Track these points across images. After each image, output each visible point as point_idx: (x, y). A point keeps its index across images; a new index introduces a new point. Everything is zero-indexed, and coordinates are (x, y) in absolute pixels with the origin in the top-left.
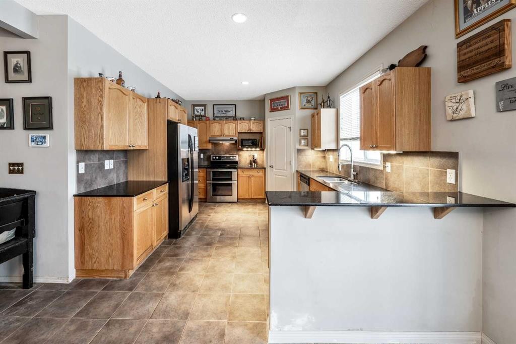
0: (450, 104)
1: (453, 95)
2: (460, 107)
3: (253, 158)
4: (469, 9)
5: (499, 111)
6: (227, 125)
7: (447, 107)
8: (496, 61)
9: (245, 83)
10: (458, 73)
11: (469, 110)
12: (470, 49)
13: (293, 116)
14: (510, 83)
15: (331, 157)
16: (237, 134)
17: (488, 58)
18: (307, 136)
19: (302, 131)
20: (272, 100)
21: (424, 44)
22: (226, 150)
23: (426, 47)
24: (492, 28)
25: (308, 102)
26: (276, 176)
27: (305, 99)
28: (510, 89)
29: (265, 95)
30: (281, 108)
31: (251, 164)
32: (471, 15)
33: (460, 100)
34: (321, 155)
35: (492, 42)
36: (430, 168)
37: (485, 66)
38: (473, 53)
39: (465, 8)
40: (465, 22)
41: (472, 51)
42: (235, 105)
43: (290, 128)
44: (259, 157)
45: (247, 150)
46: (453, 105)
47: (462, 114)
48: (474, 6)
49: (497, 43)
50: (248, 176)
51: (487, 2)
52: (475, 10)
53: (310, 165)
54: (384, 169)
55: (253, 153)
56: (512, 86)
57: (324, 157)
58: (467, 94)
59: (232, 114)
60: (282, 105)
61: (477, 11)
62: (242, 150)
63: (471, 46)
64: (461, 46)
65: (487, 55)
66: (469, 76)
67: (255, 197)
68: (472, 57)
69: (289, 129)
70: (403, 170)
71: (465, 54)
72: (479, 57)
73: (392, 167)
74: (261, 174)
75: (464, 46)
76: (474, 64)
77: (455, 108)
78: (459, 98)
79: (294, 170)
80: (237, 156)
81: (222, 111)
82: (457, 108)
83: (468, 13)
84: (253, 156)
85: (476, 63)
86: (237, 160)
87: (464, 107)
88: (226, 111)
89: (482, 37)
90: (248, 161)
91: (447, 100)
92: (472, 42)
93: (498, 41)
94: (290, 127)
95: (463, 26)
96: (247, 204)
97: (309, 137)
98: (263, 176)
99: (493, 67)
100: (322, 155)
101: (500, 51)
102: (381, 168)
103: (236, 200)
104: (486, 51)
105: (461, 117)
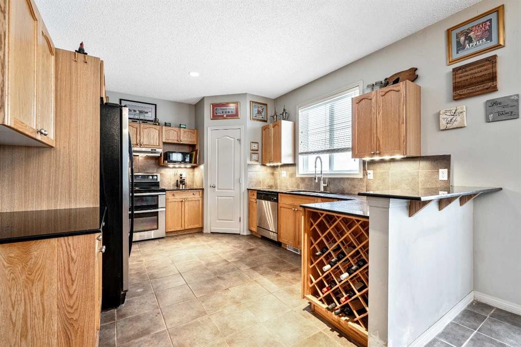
0: (445, 116)
1: (448, 109)
2: (454, 119)
3: (181, 178)
4: (462, 44)
5: (488, 121)
6: (146, 131)
7: (440, 119)
8: (490, 84)
9: (194, 74)
10: (453, 91)
11: (463, 120)
12: (466, 73)
13: (243, 126)
14: (499, 101)
15: (284, 174)
16: (161, 144)
17: (483, 82)
18: (257, 150)
19: (253, 145)
20: (215, 106)
21: (415, 67)
22: (141, 166)
23: (417, 69)
24: (487, 59)
25: (259, 112)
26: (219, 198)
27: (256, 109)
28: (499, 105)
29: (204, 97)
30: (227, 116)
31: (177, 186)
32: (464, 48)
33: (455, 113)
34: (269, 171)
35: (486, 70)
36: (420, 171)
37: (481, 87)
38: (468, 77)
39: (458, 43)
40: (457, 53)
41: (468, 75)
42: (156, 105)
43: (239, 140)
44: (188, 176)
45: (174, 167)
46: (448, 117)
47: (455, 124)
48: (466, 42)
49: (491, 71)
50: (181, 200)
51: (479, 40)
52: (467, 45)
53: (260, 182)
54: (364, 178)
55: (180, 171)
56: (500, 104)
57: (273, 174)
58: (462, 108)
59: (150, 116)
60: (229, 112)
61: (469, 46)
62: (166, 167)
63: (466, 71)
64: (457, 71)
65: (481, 79)
66: (464, 95)
67: (190, 227)
68: (467, 80)
69: (237, 142)
70: (389, 175)
71: (460, 77)
72: (474, 81)
73: (374, 174)
74: (197, 196)
75: (460, 71)
76: (469, 85)
77: (449, 119)
78: (454, 111)
79: (244, 189)
80: (159, 175)
81: (135, 111)
82: (451, 120)
83: (460, 47)
84: (181, 175)
85: (471, 84)
86: (159, 180)
87: (459, 118)
88: (141, 112)
89: (478, 65)
90: (173, 182)
91: (441, 113)
92: (467, 69)
93: (491, 70)
94: (239, 138)
95: (455, 56)
96: (181, 237)
97: (260, 152)
98: (200, 199)
99: (487, 89)
100: (271, 172)
101: (493, 77)
102: (361, 176)
103: (164, 235)
104: (481, 76)
105: (455, 127)
